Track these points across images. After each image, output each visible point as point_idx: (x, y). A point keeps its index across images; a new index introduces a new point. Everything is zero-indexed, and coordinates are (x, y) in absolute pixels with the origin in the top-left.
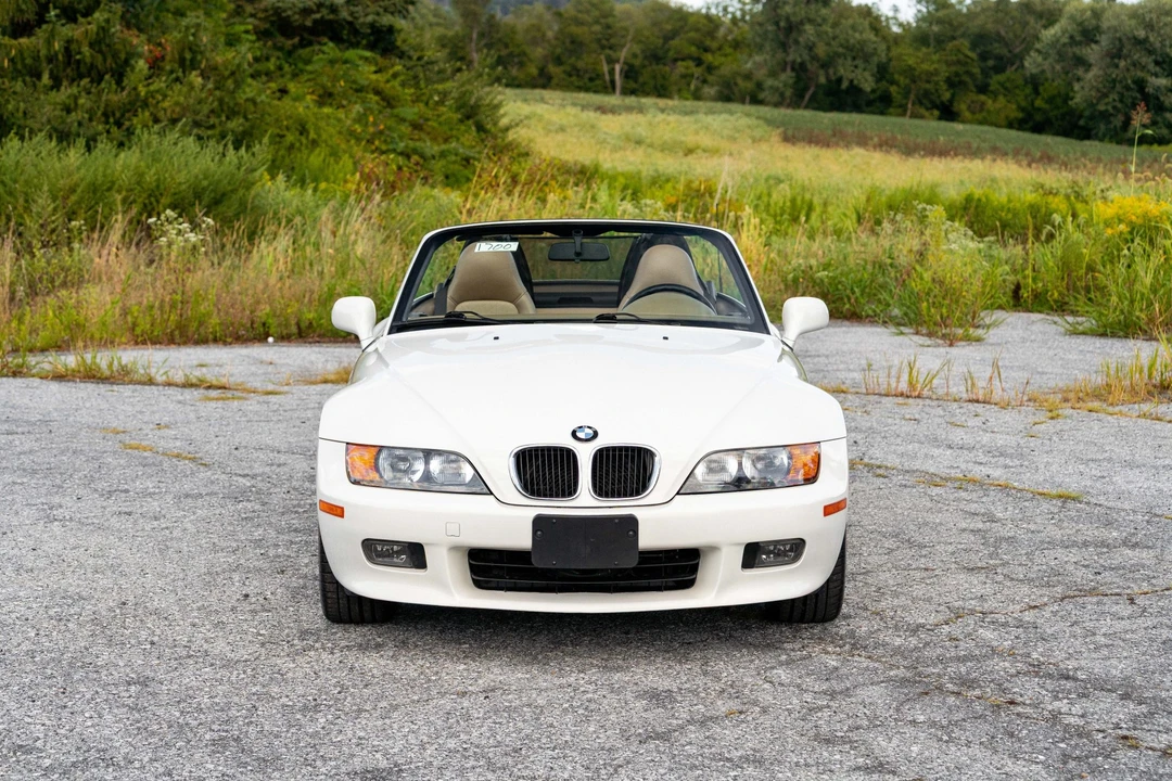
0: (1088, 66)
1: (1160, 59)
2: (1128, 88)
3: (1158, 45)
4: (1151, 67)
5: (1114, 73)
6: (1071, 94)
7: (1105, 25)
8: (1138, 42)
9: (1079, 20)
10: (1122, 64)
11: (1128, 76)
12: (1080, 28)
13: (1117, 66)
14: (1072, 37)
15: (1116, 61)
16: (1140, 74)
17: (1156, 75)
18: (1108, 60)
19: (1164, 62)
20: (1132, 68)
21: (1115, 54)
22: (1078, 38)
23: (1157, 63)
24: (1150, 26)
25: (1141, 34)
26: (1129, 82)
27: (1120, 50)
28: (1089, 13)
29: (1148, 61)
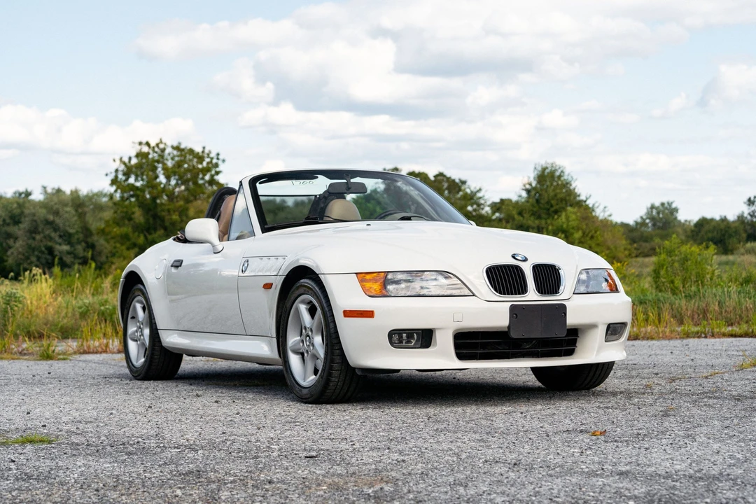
0: (16, 239)
1: (62, 234)
2: (42, 252)
3: (61, 225)
4: (57, 239)
5: (34, 244)
6: (5, 258)
7: (27, 211)
8: (48, 223)
9: (9, 208)
10: (38, 237)
11: (42, 245)
12: (10, 214)
13: (34, 239)
14: (4, 220)
15: (34, 235)
16: (50, 244)
17: (60, 244)
18: (28, 234)
19: (65, 235)
20: (44, 240)
21: (33, 231)
22: (8, 221)
23: (60, 236)
24: (57, 213)
25: (51, 218)
26: (43, 249)
27: (36, 228)
28: (15, 205)
29: (55, 235)
